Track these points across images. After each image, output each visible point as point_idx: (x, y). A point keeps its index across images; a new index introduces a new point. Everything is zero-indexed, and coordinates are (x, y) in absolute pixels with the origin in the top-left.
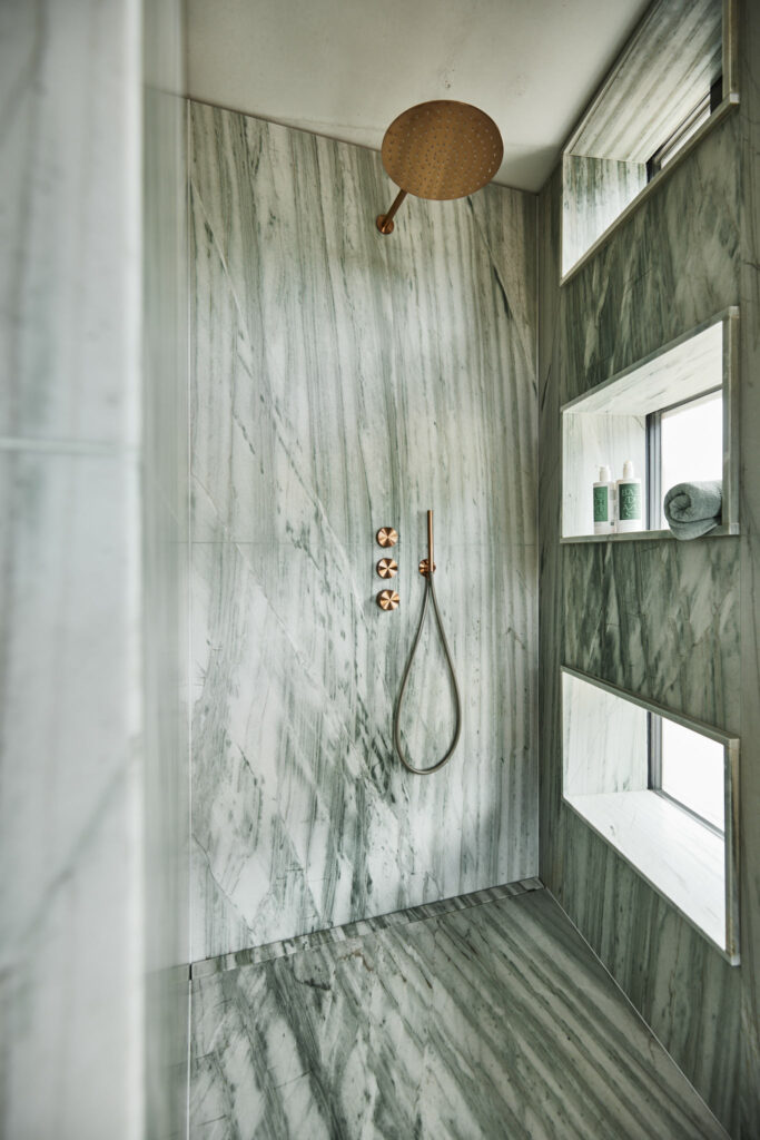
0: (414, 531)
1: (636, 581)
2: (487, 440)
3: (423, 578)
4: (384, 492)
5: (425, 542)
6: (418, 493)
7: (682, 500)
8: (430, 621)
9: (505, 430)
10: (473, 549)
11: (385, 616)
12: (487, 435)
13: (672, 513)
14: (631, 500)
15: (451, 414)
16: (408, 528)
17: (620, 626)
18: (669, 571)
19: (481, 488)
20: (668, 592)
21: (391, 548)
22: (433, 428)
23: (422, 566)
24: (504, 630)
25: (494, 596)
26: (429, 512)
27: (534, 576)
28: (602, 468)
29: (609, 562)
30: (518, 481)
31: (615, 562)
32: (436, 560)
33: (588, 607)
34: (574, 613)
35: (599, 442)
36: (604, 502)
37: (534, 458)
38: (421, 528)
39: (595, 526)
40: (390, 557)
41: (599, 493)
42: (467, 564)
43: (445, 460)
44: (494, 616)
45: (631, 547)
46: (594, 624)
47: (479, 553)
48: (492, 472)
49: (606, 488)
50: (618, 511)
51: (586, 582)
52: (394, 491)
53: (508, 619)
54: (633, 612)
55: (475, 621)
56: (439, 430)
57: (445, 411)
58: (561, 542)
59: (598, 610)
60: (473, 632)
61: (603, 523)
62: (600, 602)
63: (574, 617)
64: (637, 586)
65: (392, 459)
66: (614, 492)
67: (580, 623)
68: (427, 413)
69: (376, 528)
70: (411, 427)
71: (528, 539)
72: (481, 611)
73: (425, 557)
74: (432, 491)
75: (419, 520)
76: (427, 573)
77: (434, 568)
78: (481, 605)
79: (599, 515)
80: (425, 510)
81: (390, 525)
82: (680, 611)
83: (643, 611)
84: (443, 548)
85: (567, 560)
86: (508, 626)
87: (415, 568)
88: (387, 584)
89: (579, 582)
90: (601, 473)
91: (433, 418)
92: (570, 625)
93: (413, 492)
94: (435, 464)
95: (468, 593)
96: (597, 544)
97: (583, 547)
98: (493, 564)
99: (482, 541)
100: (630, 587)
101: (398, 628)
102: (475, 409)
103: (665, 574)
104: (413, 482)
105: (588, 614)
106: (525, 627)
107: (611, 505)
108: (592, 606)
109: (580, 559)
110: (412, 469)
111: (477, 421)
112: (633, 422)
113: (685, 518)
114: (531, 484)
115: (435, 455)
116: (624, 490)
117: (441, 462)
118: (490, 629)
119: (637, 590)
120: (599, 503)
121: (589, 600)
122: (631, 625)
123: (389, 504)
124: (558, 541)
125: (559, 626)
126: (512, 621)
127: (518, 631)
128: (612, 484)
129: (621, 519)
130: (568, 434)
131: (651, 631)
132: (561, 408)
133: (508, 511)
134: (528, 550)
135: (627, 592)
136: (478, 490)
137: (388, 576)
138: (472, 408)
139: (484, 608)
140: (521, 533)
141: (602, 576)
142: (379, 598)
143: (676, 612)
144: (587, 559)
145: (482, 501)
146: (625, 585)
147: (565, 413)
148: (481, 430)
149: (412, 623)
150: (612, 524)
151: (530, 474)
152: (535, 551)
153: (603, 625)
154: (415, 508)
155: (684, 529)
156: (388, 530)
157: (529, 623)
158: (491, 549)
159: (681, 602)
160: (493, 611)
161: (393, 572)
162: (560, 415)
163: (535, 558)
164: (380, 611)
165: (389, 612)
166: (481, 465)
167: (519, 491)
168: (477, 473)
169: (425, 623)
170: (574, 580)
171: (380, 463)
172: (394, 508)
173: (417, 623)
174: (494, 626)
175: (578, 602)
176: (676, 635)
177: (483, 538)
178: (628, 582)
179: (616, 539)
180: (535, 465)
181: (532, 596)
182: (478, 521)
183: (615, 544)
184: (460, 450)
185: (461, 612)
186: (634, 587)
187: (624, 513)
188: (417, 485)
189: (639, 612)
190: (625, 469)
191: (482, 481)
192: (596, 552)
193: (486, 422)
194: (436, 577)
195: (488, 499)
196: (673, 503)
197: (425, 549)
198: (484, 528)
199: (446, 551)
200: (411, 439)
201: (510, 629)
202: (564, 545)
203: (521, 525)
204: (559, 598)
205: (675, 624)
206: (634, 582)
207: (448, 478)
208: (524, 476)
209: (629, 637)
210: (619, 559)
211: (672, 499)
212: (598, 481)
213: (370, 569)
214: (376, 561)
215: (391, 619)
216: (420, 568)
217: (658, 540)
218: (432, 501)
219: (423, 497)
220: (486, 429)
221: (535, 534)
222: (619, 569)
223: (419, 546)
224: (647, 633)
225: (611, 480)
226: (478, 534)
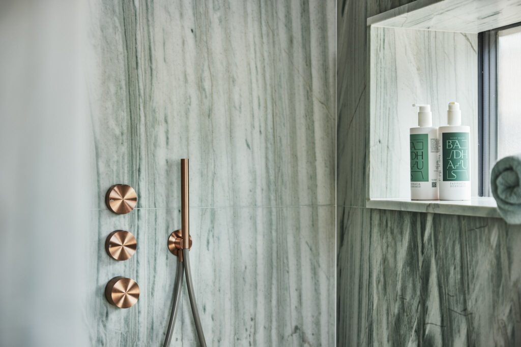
0: (161, 189)
1: (462, 267)
2: (266, 54)
3: (174, 258)
4: (117, 132)
5: (176, 204)
6: (167, 132)
7: (509, 177)
8: (183, 322)
9: (291, 41)
10: (245, 213)
11: (117, 317)
12: (266, 47)
13: (499, 191)
14: (458, 154)
15: (215, 17)
16: (153, 183)
17: (442, 326)
18: (498, 258)
19: (257, 124)
20: (498, 286)
21: (127, 215)
22: (190, 38)
23: (173, 239)
24: (289, 330)
25: (274, 282)
26: (183, 161)
27: (330, 250)
28: (421, 108)
29: (430, 239)
30: (309, 113)
31: (436, 241)
32: (193, 231)
33: (403, 298)
34: (385, 307)
35: (418, 69)
36: (424, 156)
37: (331, 80)
38: (171, 184)
39: (412, 186)
40: (125, 228)
41: (417, 141)
42: (236, 235)
43: (207, 85)
44: (274, 310)
45: (455, 222)
46: (410, 322)
47: (253, 218)
48: (274, 102)
49: (427, 135)
50: (441, 169)
51: (400, 264)
52: (133, 130)
53: (294, 314)
54: (458, 309)
55: (247, 318)
56: (198, 40)
57: (207, 12)
58: (368, 206)
59: (415, 303)
60: (245, 335)
61: (423, 184)
62: (418, 293)
63: (385, 312)
64: (462, 274)
65: (129, 83)
66: (437, 141)
67: (393, 320)
68: (181, 15)
69: (105, 185)
70: (158, 35)
71: (323, 195)
72: (256, 303)
73: (177, 226)
74: (187, 129)
75: (168, 172)
76: (179, 251)
77: (190, 243)
78: (256, 295)
79: (417, 173)
80: (176, 157)
81: (126, 181)
82: (511, 311)
83: (469, 309)
84: (203, 212)
85: (376, 230)
86: (294, 324)
87: (162, 242)
88: (120, 269)
89: (391, 264)
90: (419, 114)
91: (189, 22)
92: (379, 322)
93: (160, 131)
94: (193, 91)
95: (237, 276)
96: (414, 215)
97: (396, 215)
98: (274, 234)
99: (259, 203)
100: (454, 276)
101: (136, 334)
102: (249, 10)
103: (494, 261)
104: (160, 116)
105: (403, 308)
106: (317, 323)
107: (433, 159)
108: (408, 297)
109: (392, 233)
110: (159, 98)
111: (253, 28)
112: (462, 41)
113: (513, 200)
114: (327, 118)
115: (192, 78)
116: (449, 141)
117: (201, 88)
118: (268, 329)
119: (462, 278)
120: (417, 155)
121: (404, 289)
122: (455, 326)
123: (124, 149)
124: (363, 205)
125: (364, 324)
126: (300, 317)
127: (309, 330)
128: (434, 131)
129: (445, 179)
130: (377, 55)
131: (478, 335)
132: (369, 20)
133: (295, 156)
134: (322, 213)
135: (451, 281)
136: (253, 127)
137: (123, 257)
138: (245, 8)
139: (261, 299)
140: (313, 189)
141: (421, 259)
142: (108, 289)
143: (507, 311)
144: (401, 233)
145: (258, 142)
146: (448, 273)
147: (373, 26)
148: (257, 40)
149: (156, 325)
150: (434, 185)
151: (325, 103)
152: (332, 213)
153: (422, 324)
154: (162, 156)
155: (513, 212)
156: (123, 189)
157: (324, 319)
158: (270, 213)
159: (512, 300)
160: (274, 302)
161: (129, 251)
162: (367, 29)
163: (332, 224)
164: (110, 308)
165: (124, 311)
166: (257, 91)
167: (310, 128)
168: (251, 102)
169: (177, 325)
170: (385, 260)
171: (113, 89)
172: (132, 156)
173: (165, 323)
174: (274, 324)
175: (389, 289)
176: (506, 340)
177: (260, 197)
178: (452, 268)
179: (438, 211)
180: (333, 91)
181: (328, 279)
182: (253, 172)
183: (436, 217)
184: (228, 70)
185: (228, 305)
186: (459, 277)
187: (449, 172)
188: (166, 121)
189: (465, 310)
190: (450, 112)
191: (259, 114)
192: (413, 224)
193: (264, 28)
194: (192, 255)
195: (266, 140)
196: (500, 180)
197: (176, 215)
198: (261, 182)
199: (208, 215)
200: (158, 54)
201: (296, 328)
202: (372, 210)
203: (313, 177)
204: (365, 283)
205: (505, 327)
206: (458, 269)
207: (210, 110)
208: (317, 107)
209: (453, 341)
210: (440, 237)
211: (500, 173)
212: (416, 125)
213: (95, 245)
214: (105, 235)
215: (127, 321)
216: (169, 243)
217: (487, 218)
218: (188, 145)
219: (174, 140)
220: (265, 40)
221: (332, 188)
222: (441, 252)
223: (168, 211)
224: (474, 336)
225: (434, 124)
226: (253, 191)
